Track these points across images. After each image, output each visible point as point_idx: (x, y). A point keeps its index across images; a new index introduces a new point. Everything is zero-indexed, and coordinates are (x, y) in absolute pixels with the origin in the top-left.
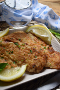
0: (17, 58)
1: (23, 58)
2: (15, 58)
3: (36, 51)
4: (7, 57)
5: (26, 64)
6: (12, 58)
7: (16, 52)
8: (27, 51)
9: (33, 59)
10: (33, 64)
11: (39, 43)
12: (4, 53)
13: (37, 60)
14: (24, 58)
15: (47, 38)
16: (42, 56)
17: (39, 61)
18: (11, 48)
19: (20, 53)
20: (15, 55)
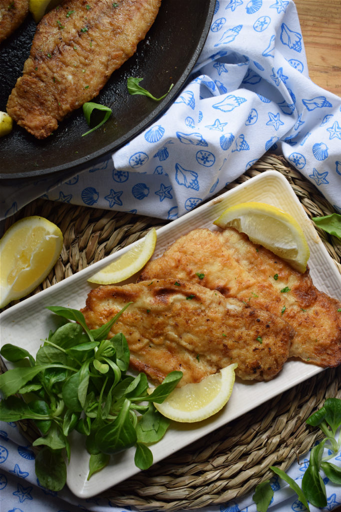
0: (203, 346)
1: (221, 347)
2: (196, 347)
3: (259, 321)
4: (174, 345)
5: (231, 363)
6: (190, 347)
7: (197, 329)
8: (231, 321)
9: (251, 345)
10: (253, 364)
11: (264, 272)
12: (161, 334)
13: (263, 349)
14: (225, 346)
15: (294, 252)
16: (277, 334)
17: (270, 353)
18: (179, 315)
19: (211, 331)
20: (195, 339)
